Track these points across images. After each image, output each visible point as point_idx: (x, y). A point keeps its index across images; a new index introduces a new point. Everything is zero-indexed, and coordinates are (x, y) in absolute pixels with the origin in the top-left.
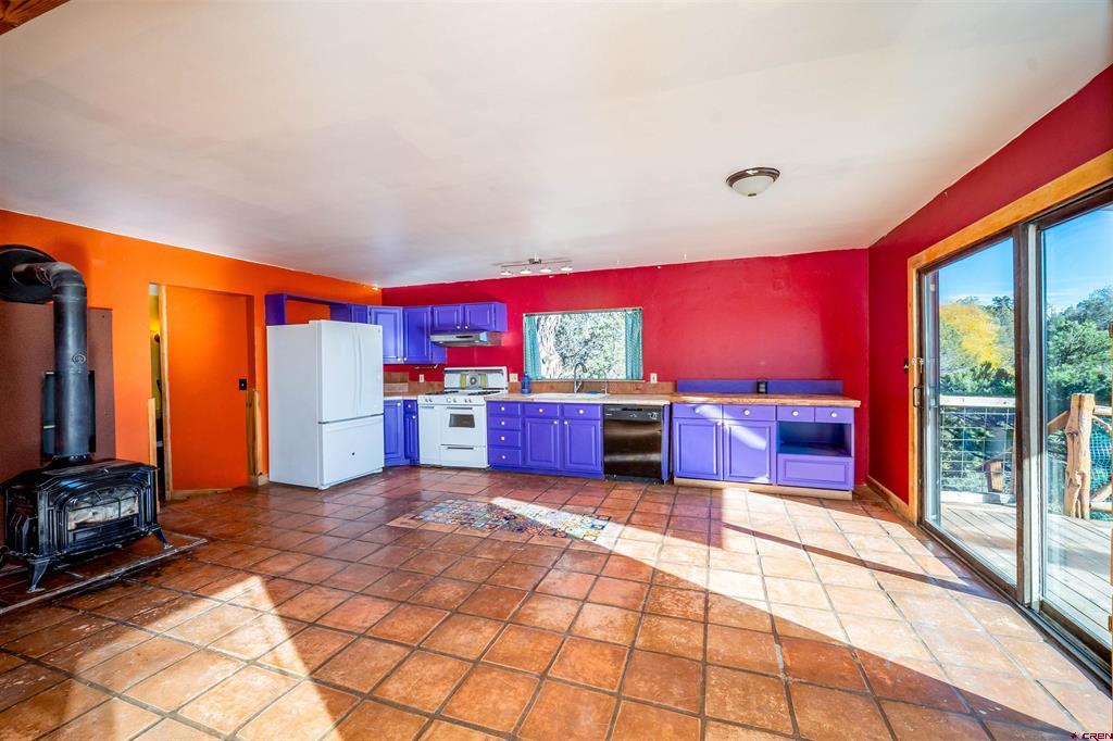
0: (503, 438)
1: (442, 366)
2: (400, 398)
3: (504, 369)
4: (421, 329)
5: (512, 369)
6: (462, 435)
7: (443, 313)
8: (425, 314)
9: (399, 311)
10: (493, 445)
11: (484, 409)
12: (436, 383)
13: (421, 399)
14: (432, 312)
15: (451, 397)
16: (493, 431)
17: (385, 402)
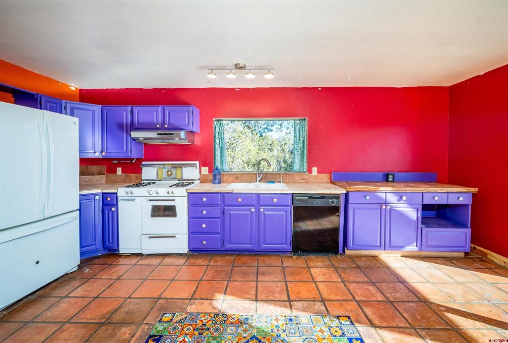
0: (204, 226)
1: (139, 161)
2: (99, 191)
3: (197, 163)
4: (120, 126)
5: (203, 164)
6: (164, 224)
7: (144, 113)
8: (124, 113)
9: (97, 108)
10: (194, 232)
11: (186, 199)
12: (133, 176)
13: (121, 192)
14: (132, 112)
15: (152, 189)
16: (194, 219)
17: (81, 196)
